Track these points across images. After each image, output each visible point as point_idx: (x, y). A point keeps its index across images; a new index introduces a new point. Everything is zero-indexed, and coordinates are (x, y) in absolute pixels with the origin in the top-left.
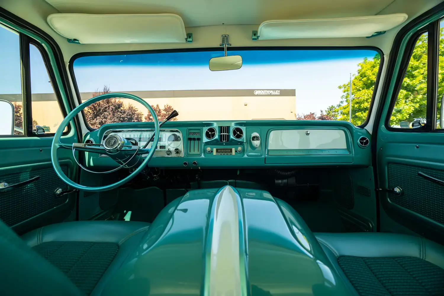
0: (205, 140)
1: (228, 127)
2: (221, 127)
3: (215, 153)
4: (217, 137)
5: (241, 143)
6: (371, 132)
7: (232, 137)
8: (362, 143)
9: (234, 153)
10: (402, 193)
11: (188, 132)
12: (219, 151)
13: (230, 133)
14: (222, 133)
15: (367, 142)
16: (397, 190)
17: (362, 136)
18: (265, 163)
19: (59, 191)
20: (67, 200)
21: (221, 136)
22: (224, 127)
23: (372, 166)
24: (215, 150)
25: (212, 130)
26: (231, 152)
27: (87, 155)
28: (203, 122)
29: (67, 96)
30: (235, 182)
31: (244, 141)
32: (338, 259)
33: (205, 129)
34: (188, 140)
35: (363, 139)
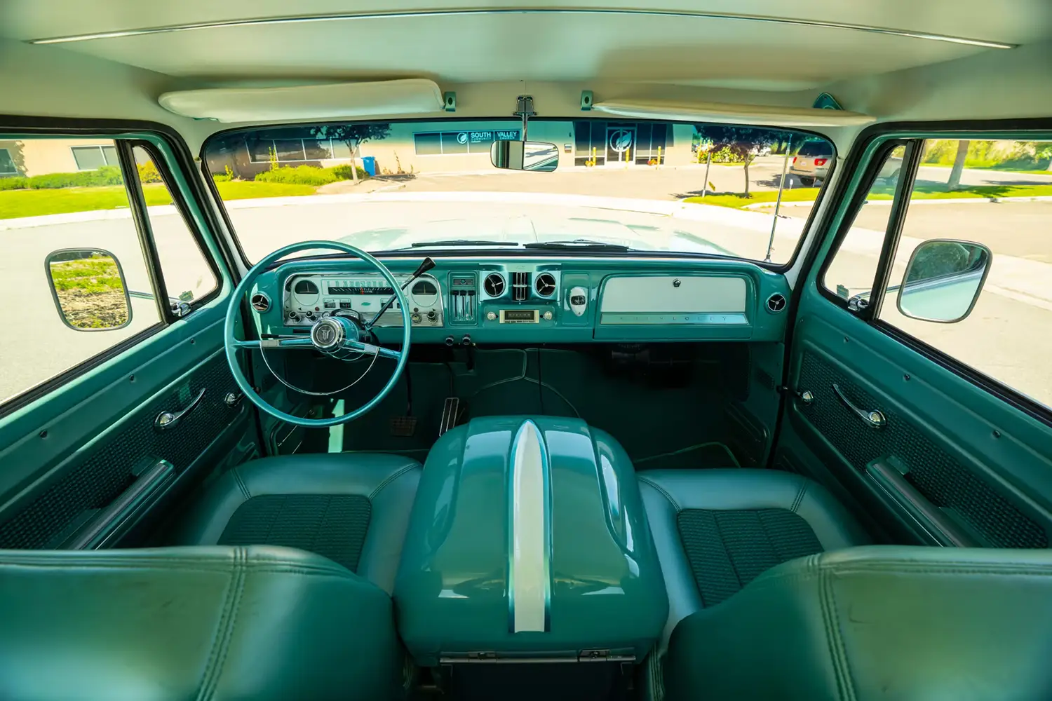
0: (484, 296)
1: (527, 273)
2: (514, 274)
3: (502, 320)
4: (506, 292)
5: (553, 302)
6: (792, 286)
7: (534, 292)
8: (772, 305)
9: (537, 320)
10: (813, 402)
11: (451, 278)
12: (510, 315)
13: (531, 284)
14: (515, 284)
15: (782, 303)
16: (807, 396)
17: (776, 293)
18: (593, 337)
19: (231, 398)
20: (243, 408)
21: (513, 290)
22: (519, 274)
23: (785, 344)
24: (502, 313)
25: (497, 279)
26: (532, 318)
27: (257, 319)
28: (480, 264)
29: (206, 222)
30: (539, 352)
31: (557, 298)
32: (678, 515)
33: (484, 275)
34: (451, 294)
35: (776, 298)
